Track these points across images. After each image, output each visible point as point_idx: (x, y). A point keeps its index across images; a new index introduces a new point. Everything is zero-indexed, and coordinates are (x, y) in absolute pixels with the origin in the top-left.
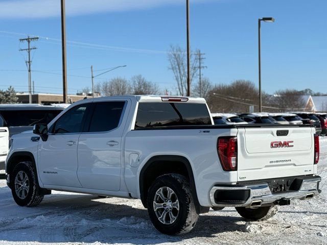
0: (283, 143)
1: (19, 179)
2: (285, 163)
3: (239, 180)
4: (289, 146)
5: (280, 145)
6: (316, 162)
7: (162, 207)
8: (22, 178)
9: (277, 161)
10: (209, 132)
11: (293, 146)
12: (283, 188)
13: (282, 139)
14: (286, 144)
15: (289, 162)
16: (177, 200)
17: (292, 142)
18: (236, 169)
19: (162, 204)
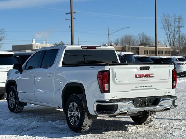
0: (145, 75)
1: (11, 96)
2: (147, 88)
3: (111, 98)
4: (149, 77)
5: (143, 76)
6: (173, 87)
7: (73, 115)
8: (12, 96)
9: (142, 87)
10: (94, 68)
11: (153, 77)
12: (147, 104)
13: (145, 72)
14: (148, 76)
15: (151, 87)
16: (79, 111)
17: (153, 74)
18: (108, 91)
19: (72, 113)
